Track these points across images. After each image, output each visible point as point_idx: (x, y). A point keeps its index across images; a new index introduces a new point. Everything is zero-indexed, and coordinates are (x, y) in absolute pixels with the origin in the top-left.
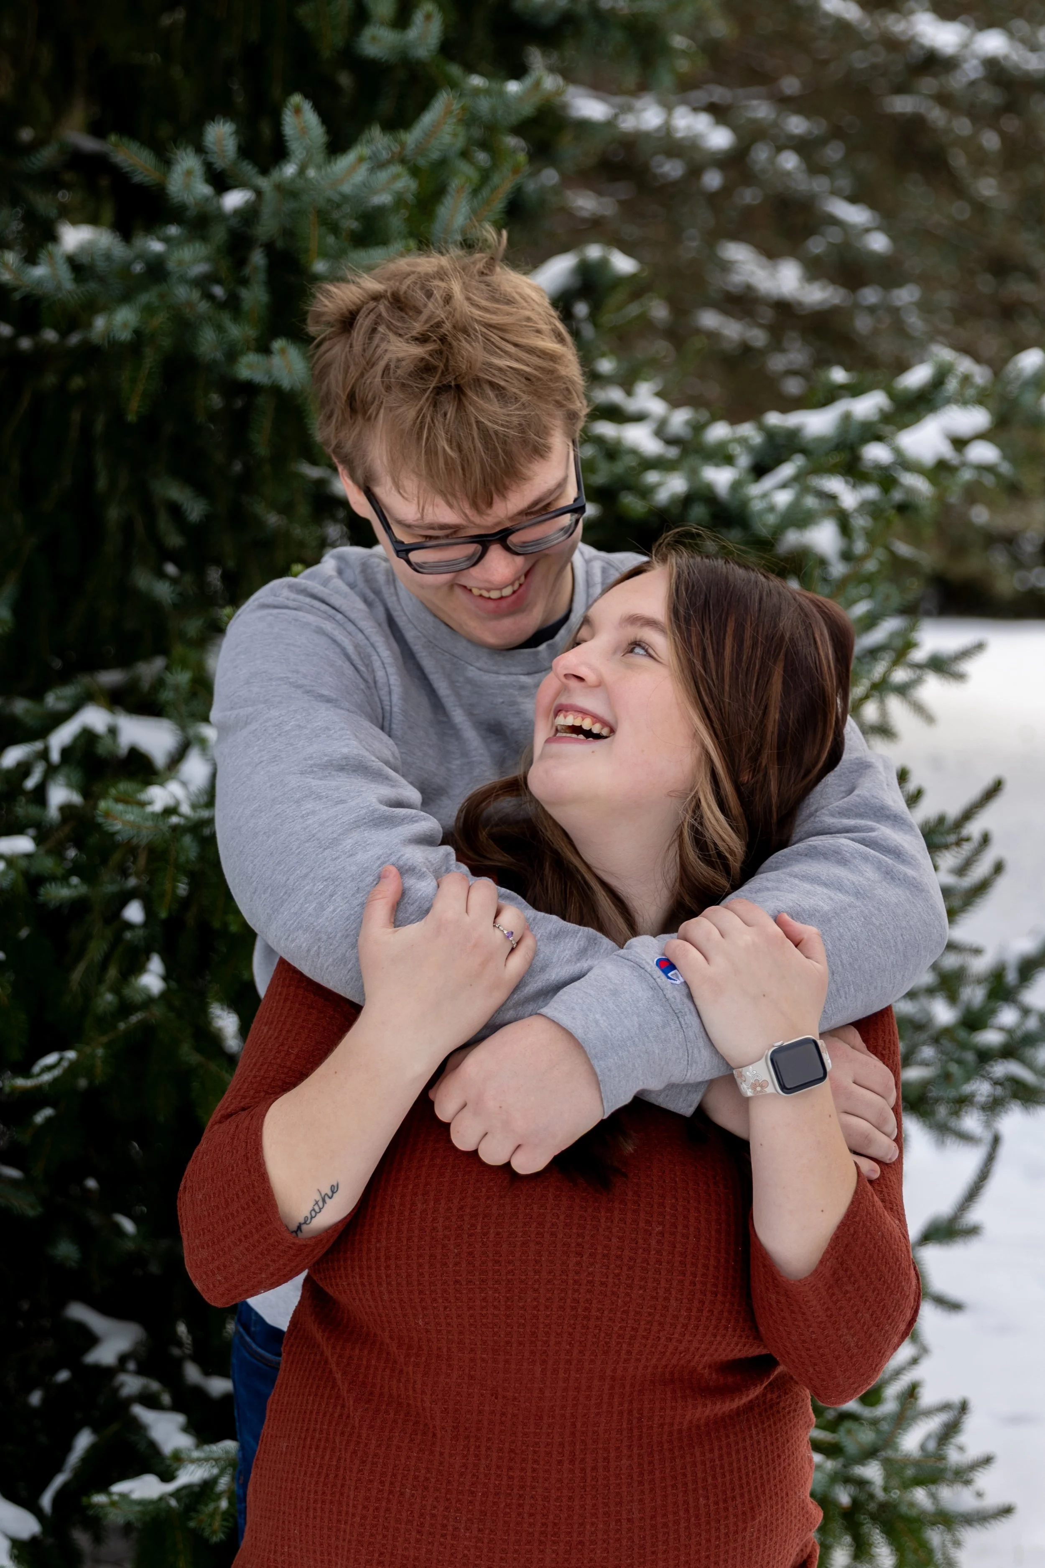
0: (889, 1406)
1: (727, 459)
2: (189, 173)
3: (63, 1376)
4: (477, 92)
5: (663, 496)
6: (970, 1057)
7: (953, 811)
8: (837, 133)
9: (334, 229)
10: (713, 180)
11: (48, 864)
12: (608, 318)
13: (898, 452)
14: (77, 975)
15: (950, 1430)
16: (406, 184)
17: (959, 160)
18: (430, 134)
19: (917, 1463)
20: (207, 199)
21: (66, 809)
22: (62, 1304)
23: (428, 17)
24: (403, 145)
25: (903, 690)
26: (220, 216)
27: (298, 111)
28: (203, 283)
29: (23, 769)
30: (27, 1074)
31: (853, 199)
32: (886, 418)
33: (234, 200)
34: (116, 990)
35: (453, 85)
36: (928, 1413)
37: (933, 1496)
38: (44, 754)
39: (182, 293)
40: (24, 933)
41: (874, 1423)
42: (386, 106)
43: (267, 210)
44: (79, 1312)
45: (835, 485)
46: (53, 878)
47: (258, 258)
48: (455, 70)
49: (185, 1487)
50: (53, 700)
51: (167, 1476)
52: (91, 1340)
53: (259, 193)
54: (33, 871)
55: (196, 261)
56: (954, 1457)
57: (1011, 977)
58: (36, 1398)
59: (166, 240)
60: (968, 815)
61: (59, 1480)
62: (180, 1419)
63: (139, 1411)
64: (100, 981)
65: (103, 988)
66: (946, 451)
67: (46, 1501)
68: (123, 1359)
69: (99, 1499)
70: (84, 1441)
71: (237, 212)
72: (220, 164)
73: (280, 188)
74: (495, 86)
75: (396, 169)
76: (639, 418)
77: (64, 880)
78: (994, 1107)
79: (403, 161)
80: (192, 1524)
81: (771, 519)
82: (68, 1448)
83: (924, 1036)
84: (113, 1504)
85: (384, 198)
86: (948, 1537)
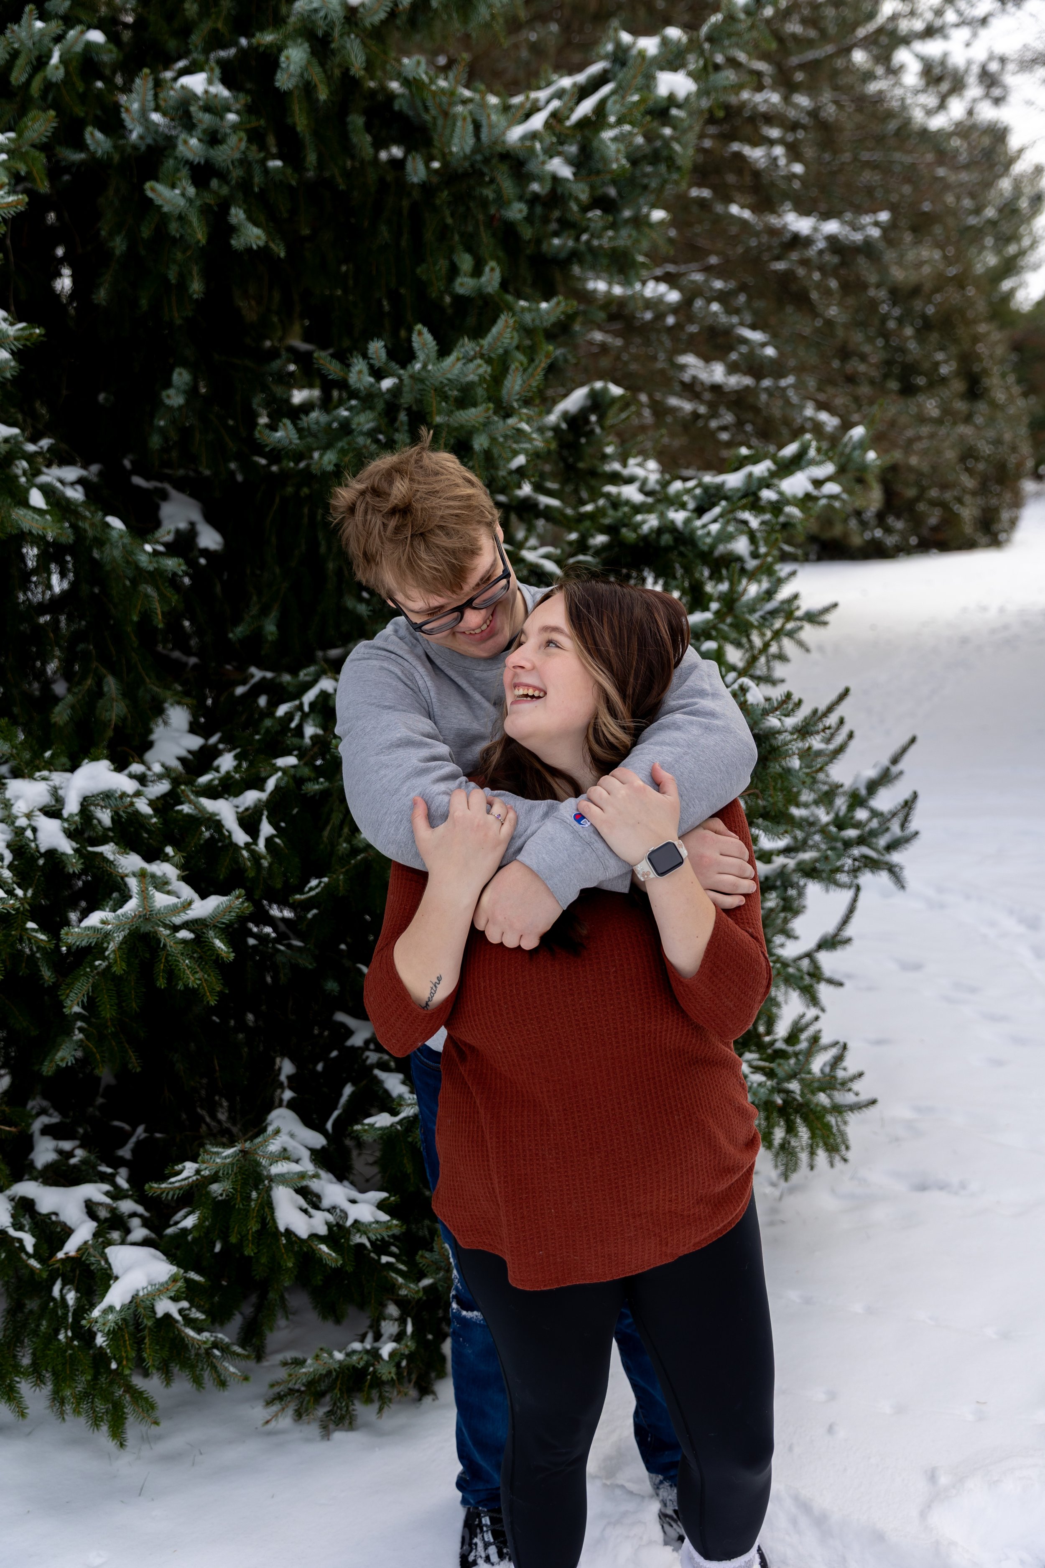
0: (803, 1045)
1: (683, 506)
2: (360, 372)
3: (334, 1054)
4: (523, 309)
5: (646, 528)
6: (839, 845)
7: (822, 707)
8: (742, 288)
9: (446, 398)
10: (671, 320)
11: (306, 772)
12: (610, 421)
13: (781, 493)
14: (326, 833)
15: (838, 1059)
16: (485, 369)
17: (814, 295)
18: (497, 339)
19: (819, 1080)
20: (372, 385)
21: (314, 738)
22: (332, 1014)
23: (492, 270)
24: (482, 347)
25: (791, 634)
26: (380, 394)
27: (420, 333)
28: (371, 434)
29: (289, 716)
30: (302, 893)
31: (753, 327)
32: (773, 474)
33: (387, 384)
34: (349, 841)
35: (510, 308)
36: (826, 1048)
37: (830, 1097)
38: (300, 707)
39: (361, 440)
40: (295, 811)
41: (796, 1054)
42: (471, 321)
43: (406, 389)
44: (341, 1017)
45: (746, 515)
46: (310, 780)
47: (403, 417)
48: (510, 298)
49: (404, 1118)
50: (304, 675)
51: (394, 1113)
52: (350, 1033)
53: (400, 378)
54: (298, 775)
55: (368, 422)
56: (840, 1074)
57: (863, 792)
58: (320, 1067)
59: (349, 409)
60: (830, 709)
61: (336, 1114)
62: (401, 1076)
63: (377, 1072)
64: (340, 836)
65: (341, 840)
66: (810, 488)
67: (329, 1126)
68: (367, 1042)
69: (358, 1127)
70: (348, 1090)
71: (388, 390)
72: (377, 364)
73: (412, 377)
74: (534, 306)
75: (479, 361)
76: (630, 480)
77: (315, 780)
78: (855, 872)
79: (482, 356)
80: (410, 1139)
81: (708, 540)
82: (340, 1095)
83: (813, 829)
84: (365, 1131)
85: (472, 377)
86: (839, 1119)
